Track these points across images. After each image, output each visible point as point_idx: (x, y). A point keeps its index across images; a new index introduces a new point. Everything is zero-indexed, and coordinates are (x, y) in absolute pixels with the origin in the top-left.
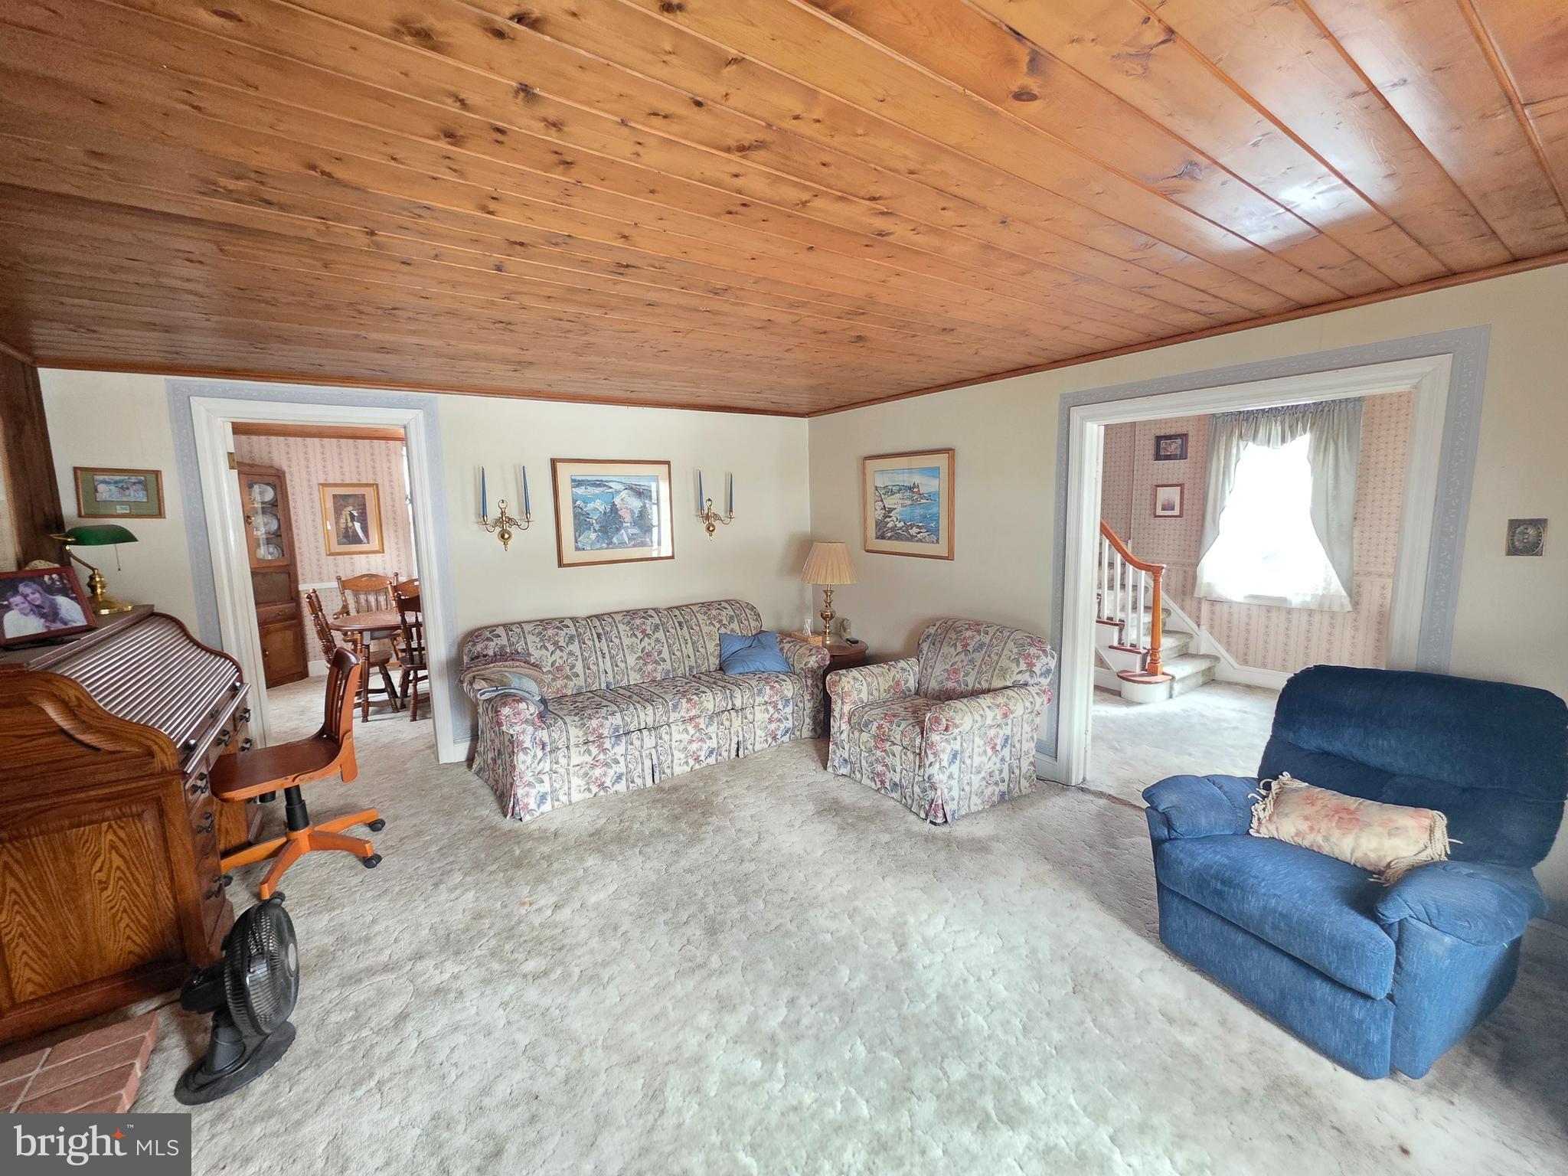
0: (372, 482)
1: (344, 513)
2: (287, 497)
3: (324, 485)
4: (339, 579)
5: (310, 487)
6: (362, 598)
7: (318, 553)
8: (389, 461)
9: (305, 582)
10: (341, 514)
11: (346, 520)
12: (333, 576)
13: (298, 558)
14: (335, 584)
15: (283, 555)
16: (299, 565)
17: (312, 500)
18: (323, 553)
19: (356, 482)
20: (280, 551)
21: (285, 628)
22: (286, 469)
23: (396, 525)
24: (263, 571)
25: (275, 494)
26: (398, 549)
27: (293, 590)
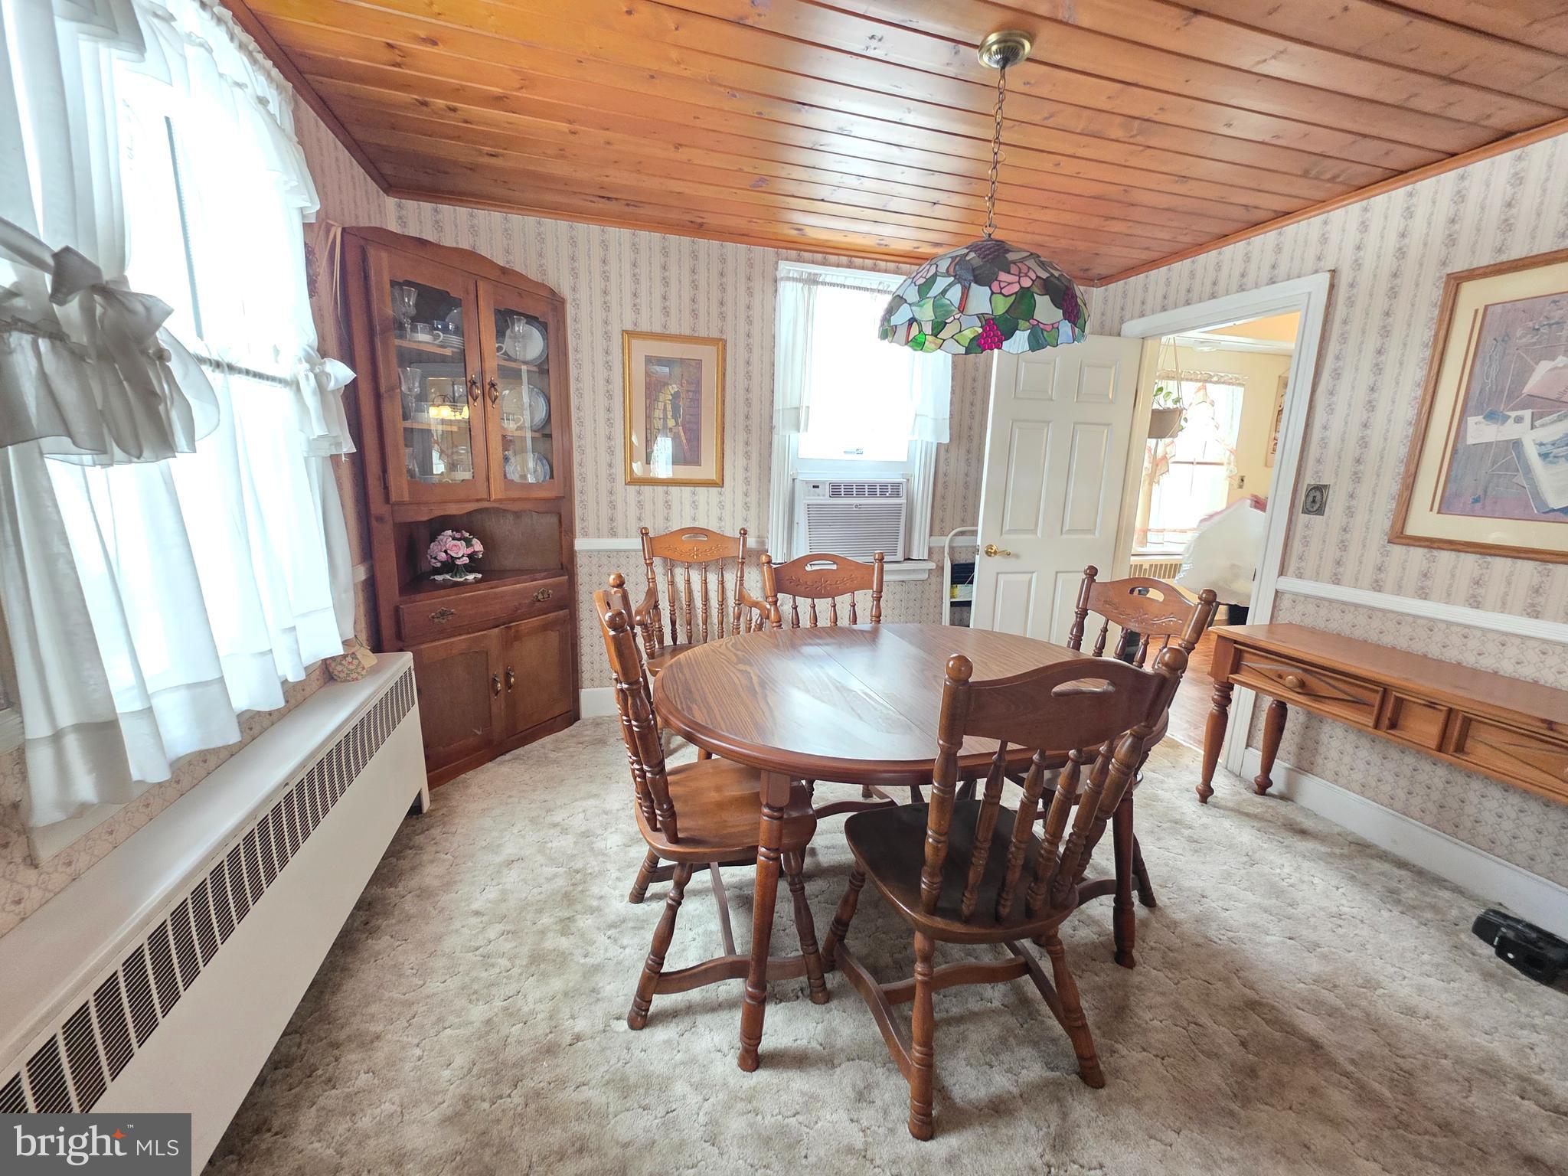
0: (714, 334)
1: (662, 397)
2: (566, 355)
3: (630, 334)
4: (644, 533)
5: (607, 336)
6: (680, 574)
7: (612, 478)
8: (750, 292)
9: (586, 535)
10: (657, 400)
11: (665, 409)
12: (634, 527)
13: (577, 484)
14: (636, 543)
15: (552, 477)
16: (577, 499)
17: (608, 366)
18: (620, 479)
19: (687, 332)
20: (547, 467)
21: (545, 628)
22: (566, 292)
23: (748, 430)
24: (516, 507)
25: (547, 346)
26: (747, 481)
27: (565, 551)
